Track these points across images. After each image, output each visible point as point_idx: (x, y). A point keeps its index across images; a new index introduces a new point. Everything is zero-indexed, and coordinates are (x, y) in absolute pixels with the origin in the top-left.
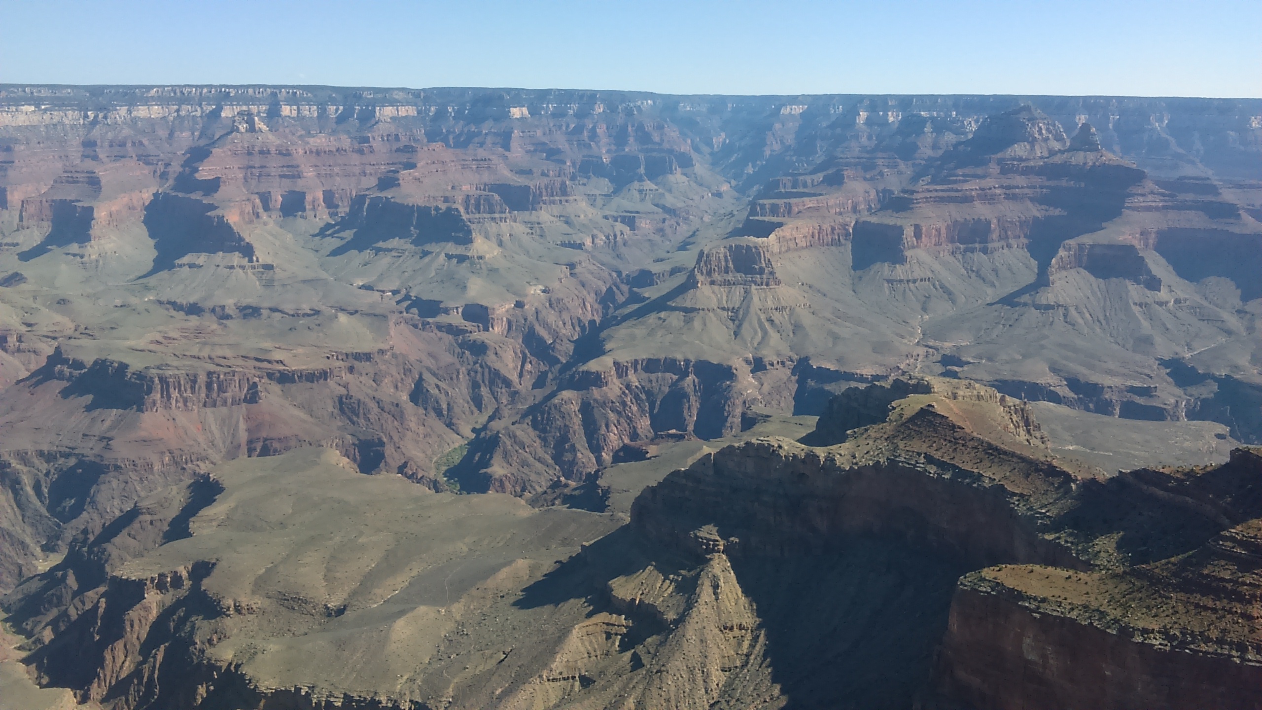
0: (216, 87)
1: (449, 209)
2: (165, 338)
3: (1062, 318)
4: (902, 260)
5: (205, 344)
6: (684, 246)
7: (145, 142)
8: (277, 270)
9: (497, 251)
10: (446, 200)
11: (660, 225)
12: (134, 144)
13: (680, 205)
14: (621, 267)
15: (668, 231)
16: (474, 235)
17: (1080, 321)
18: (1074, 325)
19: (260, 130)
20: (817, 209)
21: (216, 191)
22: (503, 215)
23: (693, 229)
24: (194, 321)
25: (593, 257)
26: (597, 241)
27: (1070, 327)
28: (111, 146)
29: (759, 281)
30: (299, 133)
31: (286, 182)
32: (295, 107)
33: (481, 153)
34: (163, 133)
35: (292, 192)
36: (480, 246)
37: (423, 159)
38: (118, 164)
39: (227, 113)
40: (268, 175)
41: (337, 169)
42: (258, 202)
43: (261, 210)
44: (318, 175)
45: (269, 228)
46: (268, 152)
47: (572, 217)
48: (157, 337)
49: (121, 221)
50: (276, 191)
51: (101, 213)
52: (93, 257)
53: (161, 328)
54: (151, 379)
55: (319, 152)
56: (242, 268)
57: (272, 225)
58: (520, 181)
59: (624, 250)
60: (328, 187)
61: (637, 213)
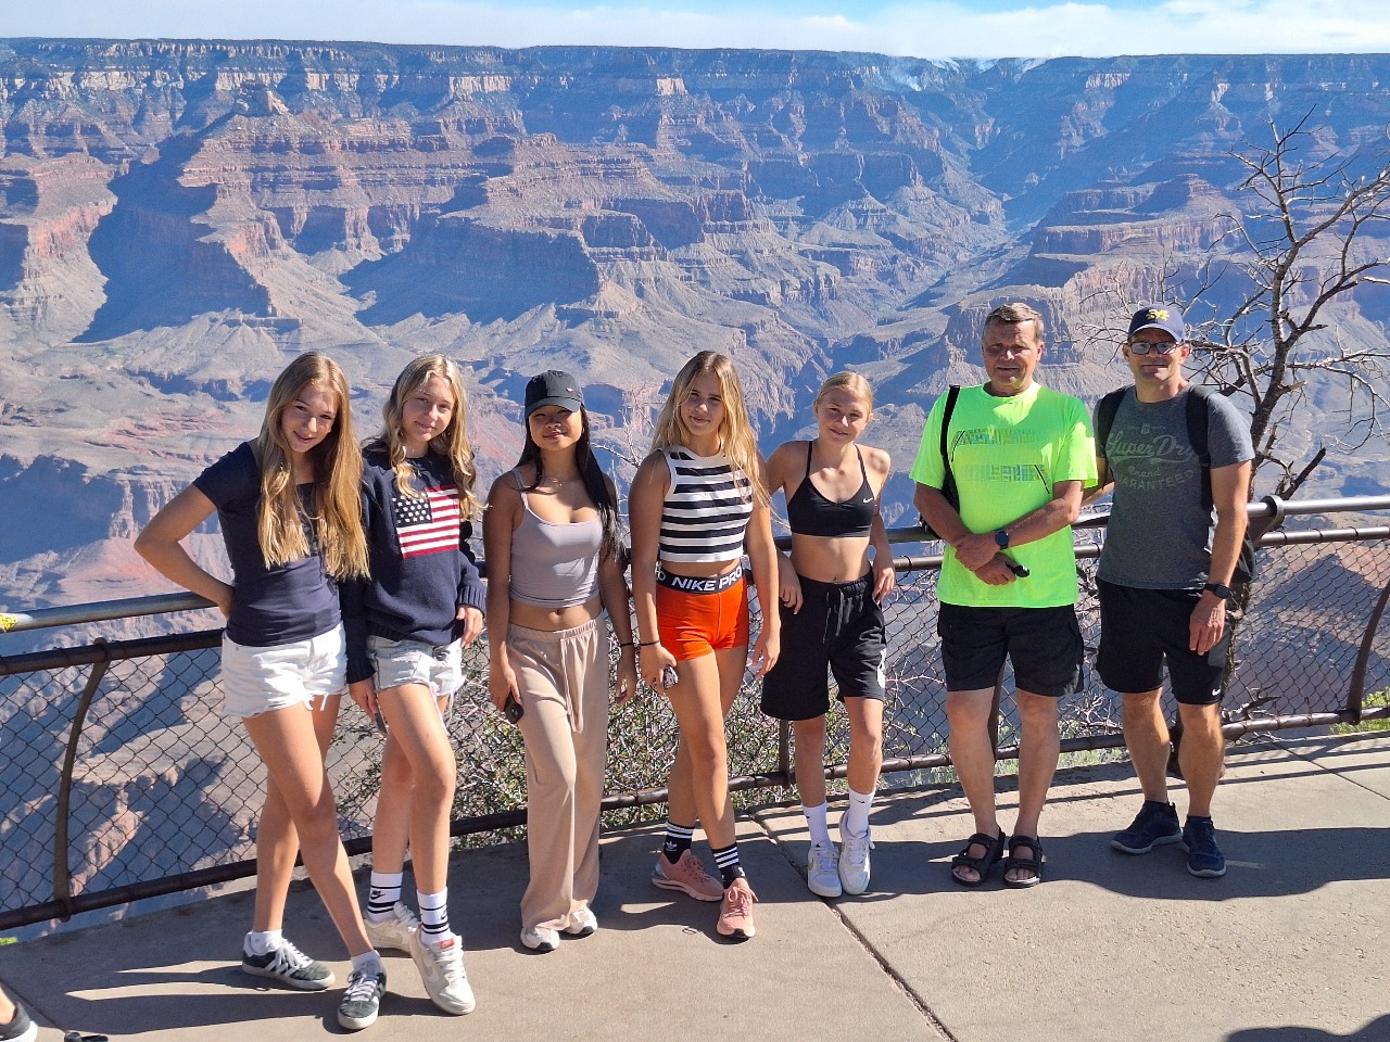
0: (206, 42)
1: (562, 237)
2: (139, 426)
5: (200, 437)
6: (924, 300)
7: (103, 127)
8: (304, 328)
9: (634, 303)
10: (556, 223)
11: (888, 266)
12: (84, 131)
13: (923, 234)
14: (827, 331)
15: (901, 275)
16: (601, 280)
19: (276, 112)
20: (1143, 241)
21: (211, 205)
22: (646, 249)
23: (941, 272)
24: (181, 401)
25: (783, 316)
26: (790, 292)
28: (50, 133)
30: (333, 117)
31: (316, 195)
32: (327, 76)
33: (612, 150)
34: (127, 115)
35: (325, 209)
36: (612, 295)
37: (521, 160)
38: (61, 161)
39: (223, 84)
40: (288, 181)
41: (391, 174)
42: (274, 222)
43: (278, 236)
44: (363, 183)
45: (289, 263)
46: (288, 145)
47: (751, 252)
48: (129, 425)
49: (69, 248)
50: (302, 207)
51: (38, 236)
52: (28, 303)
53: (131, 412)
54: (121, 488)
55: (362, 147)
56: (251, 324)
57: (297, 260)
58: (668, 194)
59: (830, 305)
60: (377, 202)
61: (852, 246)
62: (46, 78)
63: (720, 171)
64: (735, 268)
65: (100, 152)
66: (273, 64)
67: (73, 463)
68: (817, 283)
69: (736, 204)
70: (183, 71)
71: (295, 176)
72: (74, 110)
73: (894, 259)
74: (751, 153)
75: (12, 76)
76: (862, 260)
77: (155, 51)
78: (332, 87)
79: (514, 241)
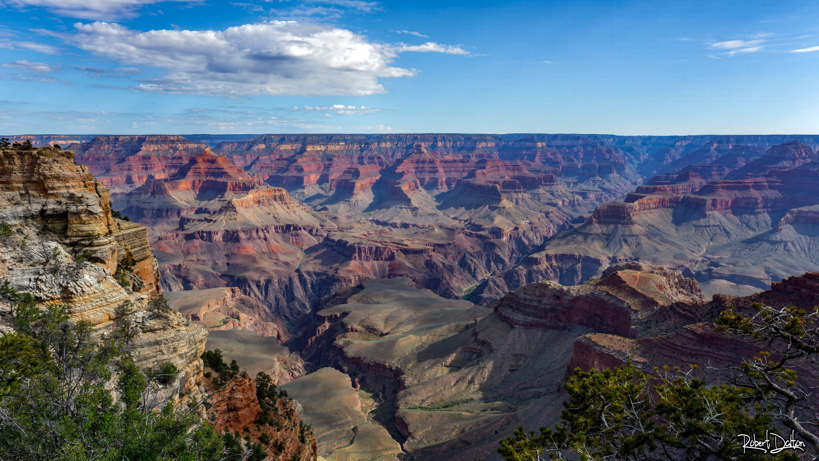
1: (493, 186)
2: (368, 234)
3: (783, 248)
4: (704, 216)
7: (382, 157)
8: (419, 209)
9: (511, 205)
11: (600, 197)
13: (613, 187)
16: (502, 198)
17: (793, 249)
18: (788, 251)
19: (423, 152)
21: (402, 177)
22: (520, 190)
24: (381, 228)
25: (561, 210)
26: (565, 203)
27: (787, 252)
28: (369, 158)
29: (622, 222)
31: (432, 174)
34: (390, 154)
35: (433, 178)
36: (505, 202)
40: (425, 171)
41: (453, 169)
42: (418, 182)
43: (419, 185)
44: (445, 171)
45: (422, 193)
46: (426, 161)
47: (555, 192)
48: (366, 233)
49: (366, 188)
50: (427, 178)
51: (358, 185)
52: (353, 202)
53: (367, 230)
54: (355, 248)
55: (446, 162)
56: (406, 208)
57: (424, 192)
58: (532, 175)
59: (578, 207)
60: (448, 176)
61: (589, 190)
62: (369, 144)
63: (551, 168)
64: (549, 196)
65: (381, 164)
66: (430, 140)
67: (346, 241)
68: (574, 201)
69: (551, 178)
70: (406, 142)
71: (427, 169)
72: (376, 153)
73: (602, 195)
74: (564, 163)
75: (361, 144)
76: (591, 195)
77: (399, 137)
78: (445, 147)
79: (481, 188)
